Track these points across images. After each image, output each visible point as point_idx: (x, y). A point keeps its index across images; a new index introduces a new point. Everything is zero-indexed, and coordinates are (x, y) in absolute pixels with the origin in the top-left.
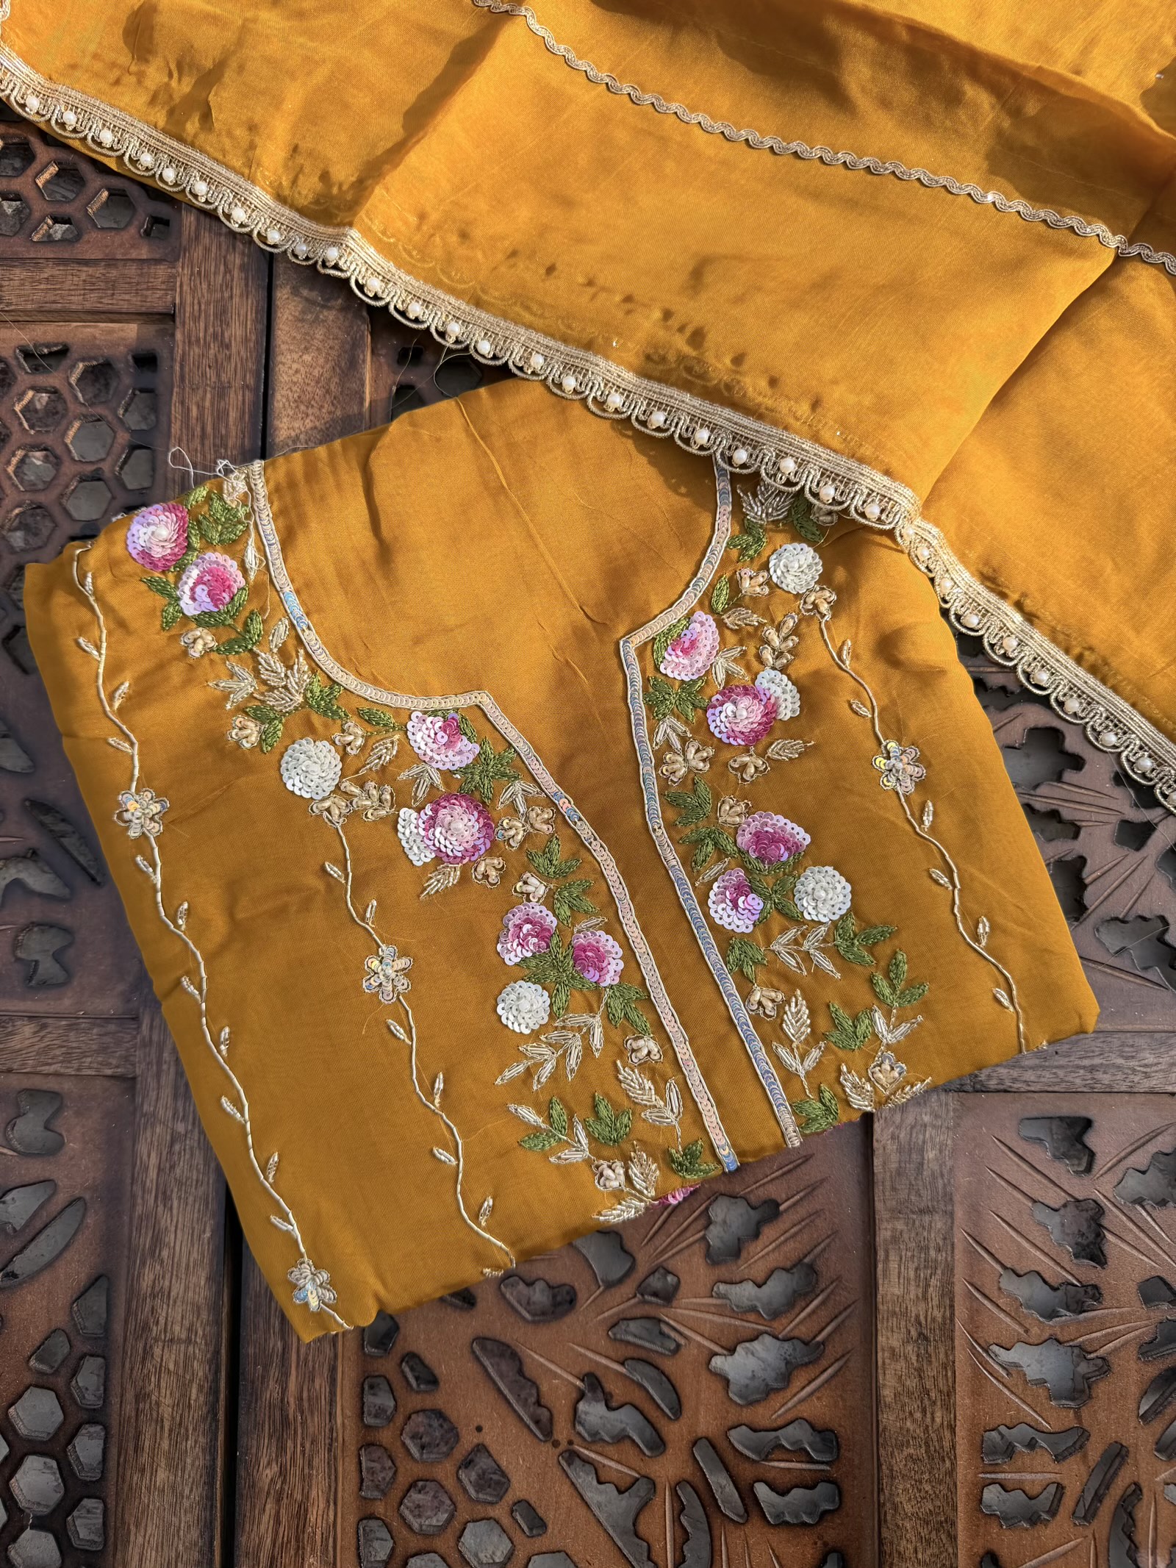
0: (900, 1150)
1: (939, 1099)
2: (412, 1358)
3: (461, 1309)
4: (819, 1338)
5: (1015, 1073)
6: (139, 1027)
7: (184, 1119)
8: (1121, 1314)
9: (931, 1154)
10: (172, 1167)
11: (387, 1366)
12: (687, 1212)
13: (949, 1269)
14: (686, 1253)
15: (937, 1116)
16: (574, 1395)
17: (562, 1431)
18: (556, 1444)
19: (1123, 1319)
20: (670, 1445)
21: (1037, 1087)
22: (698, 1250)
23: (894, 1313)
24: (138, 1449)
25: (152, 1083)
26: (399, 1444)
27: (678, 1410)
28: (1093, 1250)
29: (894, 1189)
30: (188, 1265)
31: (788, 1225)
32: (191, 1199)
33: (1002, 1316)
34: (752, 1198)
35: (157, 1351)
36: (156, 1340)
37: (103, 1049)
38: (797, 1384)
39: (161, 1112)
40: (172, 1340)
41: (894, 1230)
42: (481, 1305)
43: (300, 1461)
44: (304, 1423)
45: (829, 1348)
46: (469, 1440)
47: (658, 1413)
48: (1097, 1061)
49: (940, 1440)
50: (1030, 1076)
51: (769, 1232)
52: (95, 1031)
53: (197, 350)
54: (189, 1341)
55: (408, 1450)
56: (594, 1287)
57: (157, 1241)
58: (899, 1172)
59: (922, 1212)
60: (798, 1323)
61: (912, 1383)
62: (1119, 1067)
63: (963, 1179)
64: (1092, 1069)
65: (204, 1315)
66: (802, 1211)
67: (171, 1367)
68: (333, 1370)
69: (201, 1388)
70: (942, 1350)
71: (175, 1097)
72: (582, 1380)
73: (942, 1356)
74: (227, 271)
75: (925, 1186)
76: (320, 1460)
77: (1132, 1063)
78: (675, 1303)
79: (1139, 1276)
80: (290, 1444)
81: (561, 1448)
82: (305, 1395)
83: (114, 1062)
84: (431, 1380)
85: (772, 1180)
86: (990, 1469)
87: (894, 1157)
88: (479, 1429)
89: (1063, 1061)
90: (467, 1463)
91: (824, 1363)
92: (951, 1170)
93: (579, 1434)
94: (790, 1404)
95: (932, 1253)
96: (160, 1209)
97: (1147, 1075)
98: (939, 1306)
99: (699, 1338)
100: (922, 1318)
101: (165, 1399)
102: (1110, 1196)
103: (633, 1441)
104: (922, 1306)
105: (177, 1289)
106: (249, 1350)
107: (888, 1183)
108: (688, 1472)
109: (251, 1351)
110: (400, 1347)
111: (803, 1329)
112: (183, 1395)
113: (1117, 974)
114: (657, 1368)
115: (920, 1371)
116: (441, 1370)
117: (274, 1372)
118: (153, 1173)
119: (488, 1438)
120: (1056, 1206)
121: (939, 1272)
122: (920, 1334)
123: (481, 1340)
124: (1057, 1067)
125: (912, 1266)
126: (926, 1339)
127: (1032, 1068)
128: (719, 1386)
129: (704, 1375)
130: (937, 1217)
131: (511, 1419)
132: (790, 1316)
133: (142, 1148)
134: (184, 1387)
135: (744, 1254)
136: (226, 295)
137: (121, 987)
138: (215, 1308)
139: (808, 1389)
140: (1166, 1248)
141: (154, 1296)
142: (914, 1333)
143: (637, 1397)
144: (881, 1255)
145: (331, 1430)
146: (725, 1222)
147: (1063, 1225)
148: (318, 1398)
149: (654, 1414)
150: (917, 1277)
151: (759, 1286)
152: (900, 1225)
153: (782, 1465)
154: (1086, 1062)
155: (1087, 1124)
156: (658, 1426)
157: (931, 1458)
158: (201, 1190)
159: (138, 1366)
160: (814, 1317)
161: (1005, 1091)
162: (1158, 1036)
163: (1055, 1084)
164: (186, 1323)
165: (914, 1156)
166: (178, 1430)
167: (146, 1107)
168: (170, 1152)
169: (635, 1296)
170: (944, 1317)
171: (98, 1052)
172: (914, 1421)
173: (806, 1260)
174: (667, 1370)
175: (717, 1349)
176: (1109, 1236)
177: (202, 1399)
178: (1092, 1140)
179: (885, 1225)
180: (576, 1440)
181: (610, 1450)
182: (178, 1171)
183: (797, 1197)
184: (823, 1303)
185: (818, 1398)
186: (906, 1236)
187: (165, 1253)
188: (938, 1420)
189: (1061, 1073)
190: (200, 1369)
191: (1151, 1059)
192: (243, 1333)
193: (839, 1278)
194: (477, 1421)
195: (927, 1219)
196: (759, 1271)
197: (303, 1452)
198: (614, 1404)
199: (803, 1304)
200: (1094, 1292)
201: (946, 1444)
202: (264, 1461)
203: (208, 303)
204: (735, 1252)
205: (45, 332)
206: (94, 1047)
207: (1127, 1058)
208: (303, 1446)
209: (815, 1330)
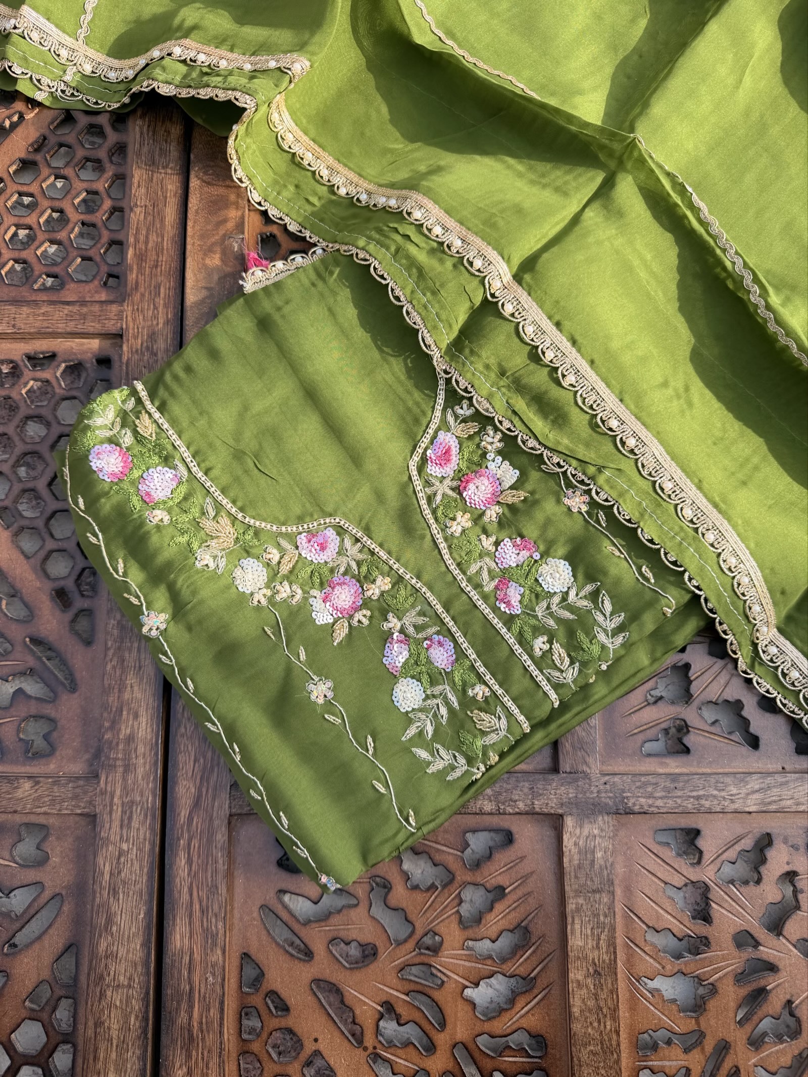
0: (580, 852)
1: (603, 820)
2: (273, 994)
3: (304, 961)
4: (532, 975)
5: (650, 801)
6: (99, 782)
7: (127, 840)
8: (723, 955)
9: (599, 855)
10: (119, 873)
11: (257, 1000)
12: (447, 895)
13: (613, 929)
14: (447, 921)
15: (602, 830)
16: (377, 1016)
17: (369, 1040)
18: (365, 1049)
19: (724, 958)
20: (438, 1048)
21: (665, 810)
22: (454, 919)
23: (579, 957)
24: (95, 1058)
25: (106, 817)
26: (264, 1051)
27: (443, 1024)
28: (704, 915)
29: (576, 877)
30: (129, 936)
31: (511, 902)
32: (131, 893)
33: (647, 958)
34: (488, 885)
35: (109, 993)
36: (108, 986)
37: (76, 797)
38: (519, 1005)
39: (112, 838)
40: (118, 986)
41: (577, 904)
42: (316, 958)
43: (201, 1065)
44: (203, 1039)
45: (539, 981)
46: (309, 1047)
47: (431, 1027)
48: (701, 793)
49: (610, 1040)
50: (659, 803)
51: (499, 907)
52: (70, 785)
53: (136, 357)
54: (129, 986)
55: (270, 1055)
56: (388, 945)
57: (109, 921)
58: (580, 866)
59: (594, 891)
60: (520, 965)
61: (591, 1003)
62: (715, 797)
63: (620, 870)
64: (698, 798)
65: (139, 969)
66: (519, 893)
67: (118, 1003)
68: (222, 1003)
69: (137, 1017)
70: (610, 981)
71: (121, 827)
72: (382, 1006)
73: (610, 985)
74: (155, 308)
75: (596, 875)
76: (214, 1063)
77: (723, 794)
78: (440, 954)
79: (732, 931)
80: (194, 1053)
81: (369, 1052)
82: (204, 1020)
83: (82, 805)
84: (284, 1008)
85: (500, 874)
86: (644, 1059)
87: (576, 857)
88: (316, 1040)
89: (679, 793)
90: (309, 1063)
91: (536, 991)
92: (612, 865)
93: (380, 1042)
94: (514, 1019)
95: (602, 918)
96: (111, 899)
97: (732, 801)
98: (607, 953)
99: (456, 977)
100: (596, 960)
101: (114, 1025)
102: (713, 879)
103: (415, 1046)
104: (596, 953)
105: (122, 952)
106: (168, 992)
107: (573, 874)
108: (450, 1065)
109: (169, 992)
110: (266, 986)
111: (522, 969)
112: (125, 1022)
113: (712, 736)
114: (429, 997)
115: (596, 995)
116: (291, 1002)
117: (184, 1006)
118: (107, 877)
119: (322, 1046)
120: (679, 886)
121: (606, 930)
122: (596, 971)
123: (317, 981)
124: (676, 797)
125: (589, 927)
126: (599, 974)
127: (661, 798)
128: (468, 1008)
129: (460, 1002)
130: (604, 895)
131: (337, 1033)
132: (514, 961)
133: (100, 861)
134: (126, 1017)
135: (483, 921)
136: (155, 323)
137: (87, 756)
138: (146, 964)
139: (526, 1009)
140: (749, 911)
141: (107, 957)
142: (591, 970)
143: (417, 1016)
144: (569, 920)
145: (221, 1043)
146: (471, 900)
147: (685, 898)
148: (212, 1022)
149: (427, 1027)
150: (593, 934)
151: (493, 942)
152: (581, 901)
153: (511, 1059)
154: (695, 794)
155: (697, 832)
156: (431, 1035)
157: (605, 1052)
158: (138, 887)
159: (96, 1003)
160: (529, 961)
161: (645, 813)
162: (738, 776)
163: (676, 808)
164: (128, 974)
165: (588, 856)
166: (122, 1047)
167: (102, 834)
168: (118, 862)
169: (414, 950)
170: (610, 959)
171: (72, 799)
172: (593, 1028)
173: (523, 924)
174: (436, 998)
175: (467, 983)
176: (713, 905)
177: (137, 1024)
178: (701, 843)
179: (571, 901)
180: (379, 1046)
181: (399, 1052)
182: (123, 875)
183: (516, 884)
184: (534, 952)
185: (533, 1015)
186: (584, 907)
187: (114, 929)
188: (608, 1027)
189: (679, 801)
190: (136, 1005)
191: (735, 791)
192: (164, 981)
193: (544, 936)
194: (315, 1035)
195: (598, 896)
196: (493, 931)
197: (203, 1059)
198: (402, 1022)
199: (522, 953)
200: (705, 942)
201: (614, 1043)
202: (178, 1065)
203: (143, 328)
204: (478, 919)
205: (41, 345)
206: (70, 795)
207: (720, 790)
208: (202, 1054)
209: (530, 970)
